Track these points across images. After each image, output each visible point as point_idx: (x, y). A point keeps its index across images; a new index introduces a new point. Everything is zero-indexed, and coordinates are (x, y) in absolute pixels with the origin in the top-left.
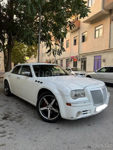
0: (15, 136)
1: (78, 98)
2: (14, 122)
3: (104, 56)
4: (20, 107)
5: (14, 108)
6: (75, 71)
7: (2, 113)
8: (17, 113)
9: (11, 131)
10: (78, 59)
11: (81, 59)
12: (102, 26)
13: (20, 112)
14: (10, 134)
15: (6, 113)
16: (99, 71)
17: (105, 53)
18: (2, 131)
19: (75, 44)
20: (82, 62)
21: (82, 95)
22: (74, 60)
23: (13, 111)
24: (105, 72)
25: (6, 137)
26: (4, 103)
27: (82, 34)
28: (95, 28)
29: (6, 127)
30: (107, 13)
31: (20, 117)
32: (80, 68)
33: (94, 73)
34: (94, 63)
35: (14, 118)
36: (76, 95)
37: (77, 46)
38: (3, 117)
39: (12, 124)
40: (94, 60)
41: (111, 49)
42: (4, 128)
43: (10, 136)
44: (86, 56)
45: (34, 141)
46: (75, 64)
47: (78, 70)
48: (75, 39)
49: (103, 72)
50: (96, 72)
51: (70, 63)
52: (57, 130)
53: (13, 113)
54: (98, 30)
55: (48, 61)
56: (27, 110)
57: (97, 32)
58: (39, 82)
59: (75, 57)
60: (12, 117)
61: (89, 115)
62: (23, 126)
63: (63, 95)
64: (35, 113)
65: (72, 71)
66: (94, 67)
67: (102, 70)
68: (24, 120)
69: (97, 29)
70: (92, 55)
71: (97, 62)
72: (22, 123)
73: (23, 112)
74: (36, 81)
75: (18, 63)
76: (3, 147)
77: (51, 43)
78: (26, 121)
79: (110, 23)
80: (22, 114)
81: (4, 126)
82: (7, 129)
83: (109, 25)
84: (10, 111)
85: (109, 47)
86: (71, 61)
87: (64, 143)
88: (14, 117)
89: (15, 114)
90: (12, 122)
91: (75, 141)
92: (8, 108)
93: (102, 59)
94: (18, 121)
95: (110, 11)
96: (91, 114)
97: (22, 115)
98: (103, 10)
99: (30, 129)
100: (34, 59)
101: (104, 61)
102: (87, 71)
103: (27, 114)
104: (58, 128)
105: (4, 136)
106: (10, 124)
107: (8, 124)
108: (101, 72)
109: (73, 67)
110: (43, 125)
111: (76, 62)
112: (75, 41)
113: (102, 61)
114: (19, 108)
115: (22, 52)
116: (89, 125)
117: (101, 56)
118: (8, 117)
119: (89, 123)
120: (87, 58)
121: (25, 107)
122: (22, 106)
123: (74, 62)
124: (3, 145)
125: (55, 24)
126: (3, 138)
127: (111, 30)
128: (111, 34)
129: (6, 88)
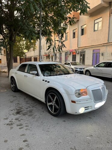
0: (31, 127)
1: (81, 96)
2: (27, 116)
3: (102, 50)
4: (28, 102)
5: (23, 103)
6: (74, 65)
7: (14, 108)
8: (27, 108)
9: (26, 124)
10: (77, 53)
11: (80, 52)
12: (101, 19)
13: (30, 107)
14: (26, 126)
15: (18, 108)
16: (98, 66)
17: (104, 47)
18: (19, 124)
19: (74, 37)
20: (81, 55)
21: (84, 94)
22: (73, 54)
23: (23, 107)
24: (104, 67)
25: (24, 129)
26: (13, 99)
27: (81, 26)
28: (95, 20)
29: (21, 120)
30: (107, 5)
31: (31, 111)
32: (79, 62)
33: (93, 68)
34: (93, 56)
35: (26, 113)
36: (79, 94)
37: (76, 38)
38: (16, 112)
39: (26, 118)
40: (93, 54)
41: (109, 43)
42: (19, 121)
43: (26, 127)
44: (85, 50)
45: (47, 131)
46: (74, 58)
47: (78, 64)
48: (74, 32)
49: (102, 67)
50: (94, 67)
51: (69, 56)
52: (64, 122)
53: (23, 108)
54: (97, 23)
55: (47, 54)
56: (35, 105)
57: (96, 25)
58: (46, 81)
59: (74, 50)
60: (24, 111)
61: (90, 110)
62: (35, 119)
63: (68, 94)
64: (43, 108)
65: (72, 66)
66: (93, 61)
67: (100, 65)
68: (35, 114)
69: (96, 21)
70: (91, 49)
71: (96, 56)
72: (34, 117)
73: (32, 107)
74: (43, 80)
75: (17, 57)
76: (24, 136)
77: (51, 38)
78: (36, 115)
79: (110, 16)
80: (32, 108)
81: (19, 120)
82: (22, 122)
83: (108, 18)
84: (21, 106)
85: (108, 41)
86: (70, 54)
87: (71, 133)
88: (25, 111)
89: (26, 109)
90: (25, 116)
91: (79, 131)
92: (18, 103)
93: (101, 52)
94: (30, 116)
95: (110, 3)
96: (91, 110)
97: (32, 110)
98: (103, 3)
99: (42, 122)
100: (33, 52)
101: (103, 54)
102: (85, 64)
103: (36, 108)
104: (64, 121)
105: (22, 128)
106: (24, 117)
107: (22, 118)
108: (100, 67)
109: (72, 61)
110: (52, 118)
111: (75, 55)
112: (74, 33)
113: (101, 55)
114: (28, 104)
115: (21, 45)
116: (90, 118)
117: (100, 49)
118: (20, 112)
119: (90, 117)
120: (86, 52)
121: (33, 102)
122: (30, 102)
123: (73, 56)
124: (23, 135)
125: (55, 20)
126: (21, 129)
127: (110, 24)
128: (110, 27)
129: (12, 84)
